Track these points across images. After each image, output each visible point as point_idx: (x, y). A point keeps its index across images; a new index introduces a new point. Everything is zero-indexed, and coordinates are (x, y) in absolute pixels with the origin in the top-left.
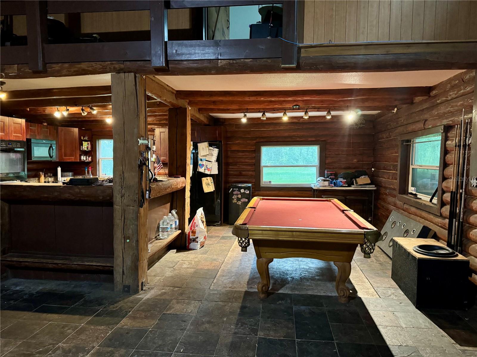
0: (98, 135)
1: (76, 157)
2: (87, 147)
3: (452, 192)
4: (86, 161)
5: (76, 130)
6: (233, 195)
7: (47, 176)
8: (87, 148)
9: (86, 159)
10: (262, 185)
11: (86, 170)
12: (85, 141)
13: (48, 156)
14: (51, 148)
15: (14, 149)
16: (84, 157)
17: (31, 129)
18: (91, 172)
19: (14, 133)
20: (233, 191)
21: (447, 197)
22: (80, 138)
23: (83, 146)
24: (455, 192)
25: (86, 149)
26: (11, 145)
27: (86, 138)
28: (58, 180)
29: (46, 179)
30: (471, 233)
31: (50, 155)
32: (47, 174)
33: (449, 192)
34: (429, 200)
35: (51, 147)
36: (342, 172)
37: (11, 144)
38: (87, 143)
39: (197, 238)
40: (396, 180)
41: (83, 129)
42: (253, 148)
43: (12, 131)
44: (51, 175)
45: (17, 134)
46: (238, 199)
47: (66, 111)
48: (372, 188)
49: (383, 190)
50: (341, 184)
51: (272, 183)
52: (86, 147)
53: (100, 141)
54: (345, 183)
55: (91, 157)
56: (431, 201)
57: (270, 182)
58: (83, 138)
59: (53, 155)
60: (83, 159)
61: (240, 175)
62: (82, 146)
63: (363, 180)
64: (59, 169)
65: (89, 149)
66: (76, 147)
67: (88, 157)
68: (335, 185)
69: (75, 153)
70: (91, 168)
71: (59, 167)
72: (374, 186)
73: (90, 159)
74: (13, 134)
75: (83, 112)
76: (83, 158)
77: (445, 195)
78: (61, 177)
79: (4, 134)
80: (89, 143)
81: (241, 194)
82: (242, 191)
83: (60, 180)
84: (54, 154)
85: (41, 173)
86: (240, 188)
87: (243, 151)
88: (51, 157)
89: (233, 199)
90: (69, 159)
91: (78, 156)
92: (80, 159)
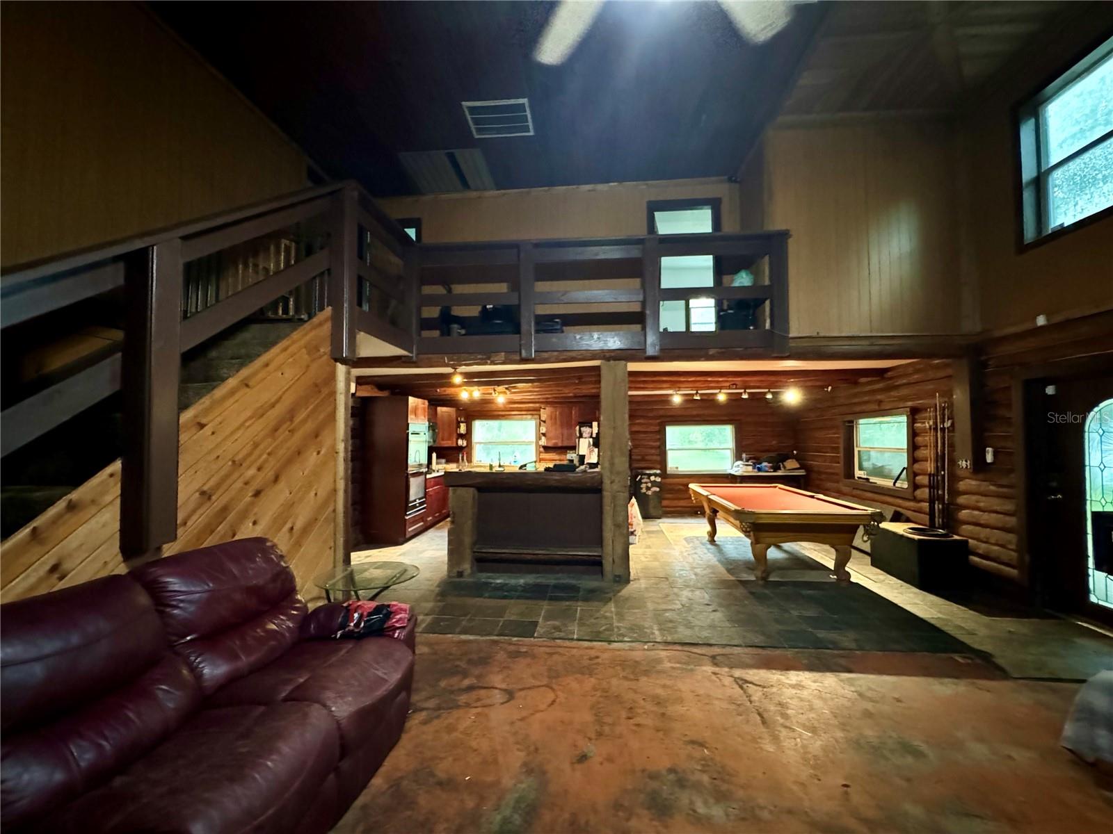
0: (474, 416)
1: (453, 441)
3: (930, 475)
4: (462, 446)
5: (453, 410)
6: (642, 483)
8: (464, 430)
9: (463, 443)
10: (668, 472)
11: (461, 455)
12: (462, 422)
18: (466, 458)
20: (641, 479)
21: (923, 480)
22: (457, 419)
24: (934, 475)
25: (462, 432)
27: (463, 419)
30: (960, 514)
33: (925, 474)
34: (892, 484)
36: (766, 455)
39: (635, 531)
40: (839, 463)
41: (460, 409)
42: (657, 428)
46: (648, 489)
48: (802, 473)
49: (814, 476)
50: (767, 469)
51: (679, 469)
52: (462, 429)
53: (475, 422)
54: (771, 467)
55: (466, 441)
56: (894, 484)
57: (677, 468)
58: (460, 420)
60: (460, 444)
61: (643, 460)
62: (459, 429)
63: (791, 464)
64: (434, 456)
65: (466, 431)
66: (453, 430)
67: (464, 441)
68: (759, 470)
69: (453, 437)
70: (466, 453)
71: (434, 453)
72: (803, 471)
73: (466, 443)
75: (494, 392)
76: (460, 442)
77: (917, 478)
80: (465, 424)
81: (651, 482)
82: (652, 478)
86: (650, 475)
87: (645, 432)
89: (642, 488)
90: (447, 443)
91: (455, 440)
92: (457, 444)
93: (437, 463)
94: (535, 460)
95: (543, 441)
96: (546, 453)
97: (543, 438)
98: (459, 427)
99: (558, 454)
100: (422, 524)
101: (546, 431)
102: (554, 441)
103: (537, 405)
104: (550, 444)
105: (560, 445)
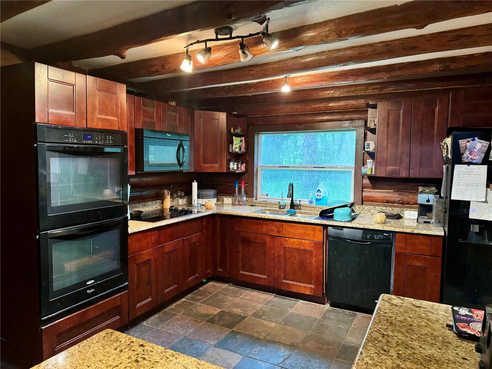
0: (256, 125)
1: (221, 164)
2: (240, 146)
4: (237, 172)
5: (222, 117)
7: (175, 196)
8: (240, 148)
9: (238, 168)
11: (237, 186)
12: (238, 136)
13: (176, 162)
14: (181, 149)
15: (103, 149)
16: (234, 164)
17: (144, 111)
18: (245, 190)
19: (100, 113)
22: (228, 130)
23: (234, 144)
25: (237, 150)
26: (91, 139)
27: (238, 131)
28: (193, 203)
29: (175, 200)
31: (178, 160)
32: (177, 193)
35: (181, 146)
37: (90, 137)
38: (239, 139)
41: (234, 113)
43: (94, 108)
44: (183, 194)
45: (107, 115)
47: (203, 52)
52: (237, 146)
53: (260, 135)
55: (244, 165)
58: (234, 131)
59: (184, 160)
60: (233, 168)
62: (231, 145)
64: (195, 185)
65: (243, 150)
66: (221, 147)
67: (241, 164)
69: (221, 158)
70: (245, 183)
71: (195, 181)
73: (243, 168)
74: (98, 116)
75: (244, 53)
76: (233, 166)
78: (198, 198)
79: (74, 114)
80: (243, 139)
83: (196, 203)
84: (186, 157)
85: (166, 192)
88: (180, 164)
90: (211, 167)
91: (225, 162)
92: (228, 168)
93: (199, 197)
94: (351, 200)
95: (369, 168)
96: (374, 188)
97: (369, 162)
98: (232, 143)
99: (398, 190)
100: (118, 317)
101: (377, 147)
102: (390, 168)
103: (362, 102)
104: (382, 174)
105: (404, 174)
